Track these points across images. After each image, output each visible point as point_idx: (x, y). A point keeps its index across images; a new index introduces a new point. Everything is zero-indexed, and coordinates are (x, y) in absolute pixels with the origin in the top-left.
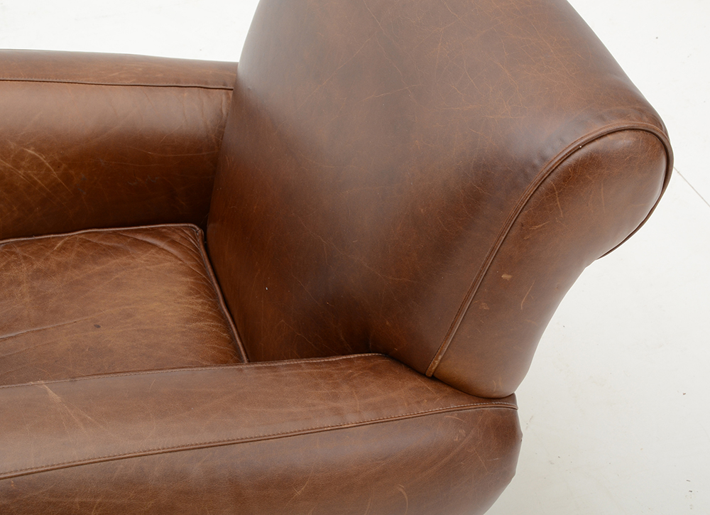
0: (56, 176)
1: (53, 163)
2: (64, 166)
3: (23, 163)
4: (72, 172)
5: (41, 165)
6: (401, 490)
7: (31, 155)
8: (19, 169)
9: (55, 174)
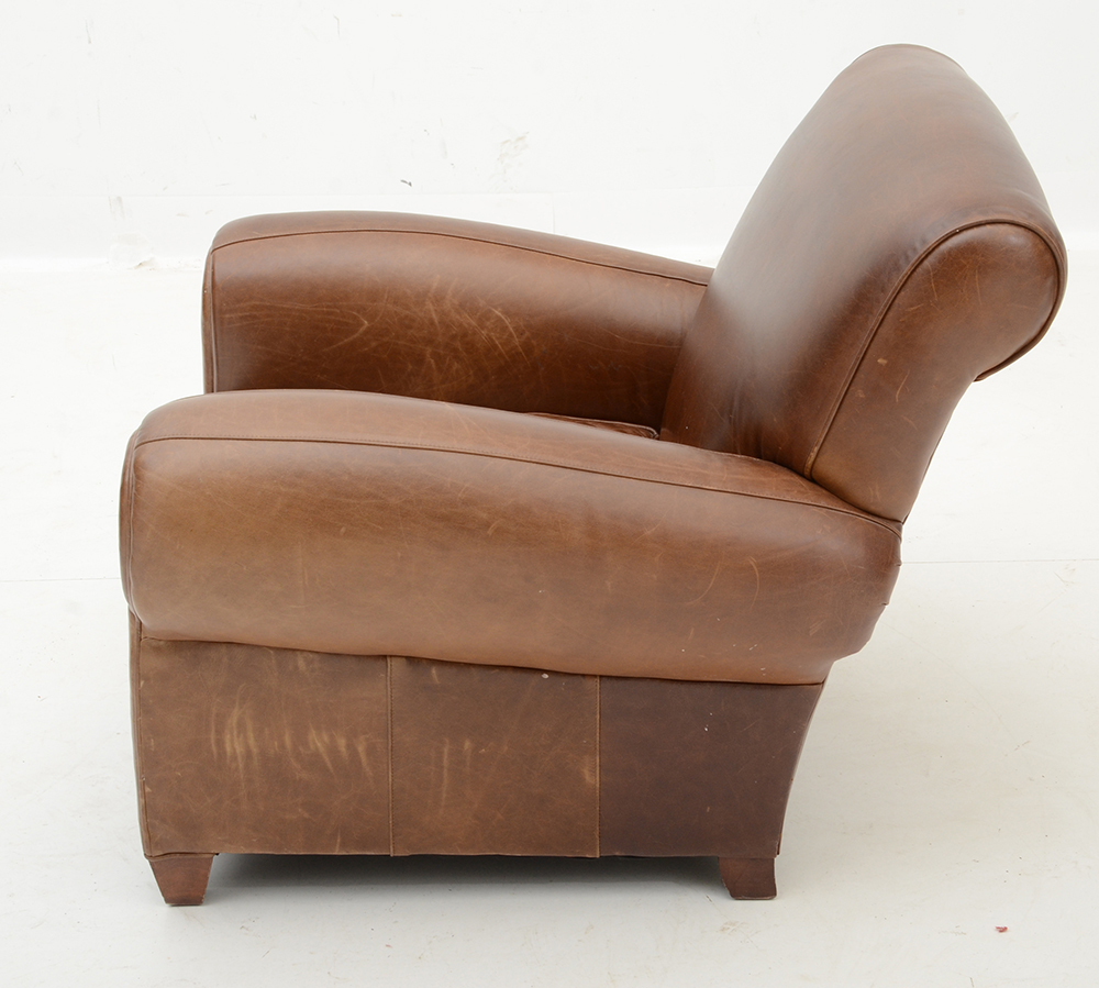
0: (517, 344)
1: (516, 329)
2: (527, 334)
3: (488, 323)
4: (534, 342)
5: (505, 328)
6: (752, 563)
7: (497, 316)
8: (483, 329)
9: (516, 341)
